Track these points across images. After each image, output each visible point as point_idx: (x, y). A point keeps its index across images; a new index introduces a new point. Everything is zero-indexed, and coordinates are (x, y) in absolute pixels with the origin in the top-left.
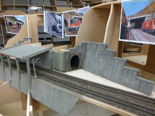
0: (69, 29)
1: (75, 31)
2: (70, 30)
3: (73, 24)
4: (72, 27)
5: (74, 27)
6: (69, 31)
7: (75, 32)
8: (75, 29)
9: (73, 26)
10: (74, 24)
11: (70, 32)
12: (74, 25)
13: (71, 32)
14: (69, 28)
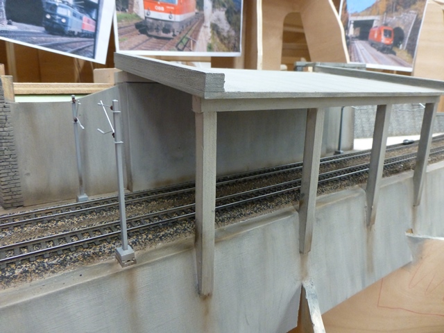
0: (136, 21)
1: (170, 35)
2: (143, 27)
3: (159, 5)
4: (154, 15)
5: (165, 17)
6: (137, 31)
7: (169, 39)
8: (169, 26)
9: (158, 11)
10: (161, 5)
11: (143, 37)
12: (162, 9)
13: (150, 36)
14: (137, 16)
